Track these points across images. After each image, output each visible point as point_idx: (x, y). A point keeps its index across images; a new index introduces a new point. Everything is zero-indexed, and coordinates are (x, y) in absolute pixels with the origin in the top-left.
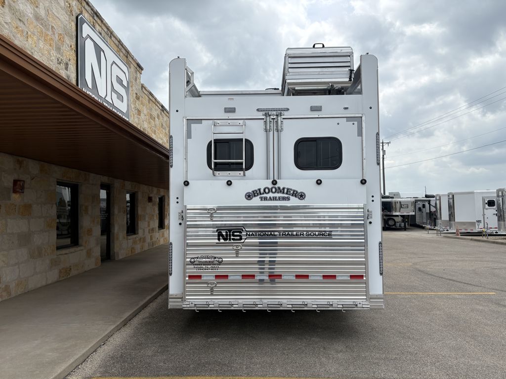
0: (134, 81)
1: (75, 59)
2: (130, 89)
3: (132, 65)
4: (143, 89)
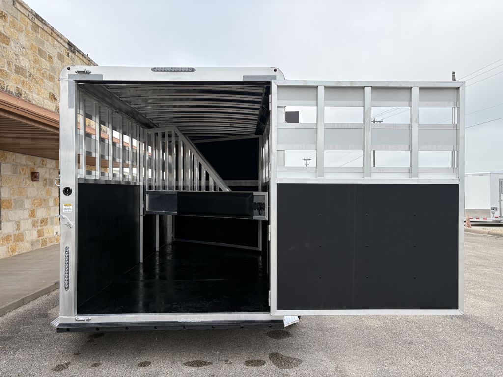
4: (17, 5)
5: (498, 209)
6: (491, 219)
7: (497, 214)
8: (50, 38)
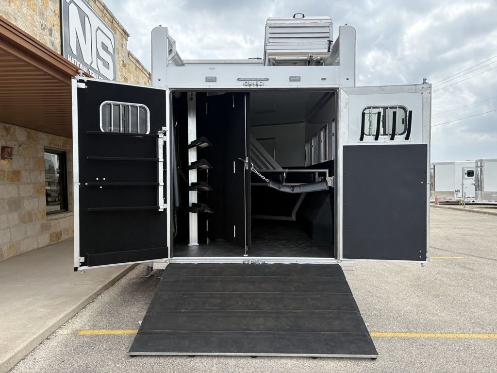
0: (120, 48)
1: (59, 24)
2: (116, 56)
3: (117, 32)
4: (130, 56)
5: (461, 191)
6: (455, 199)
7: (460, 195)
8: (142, 73)
